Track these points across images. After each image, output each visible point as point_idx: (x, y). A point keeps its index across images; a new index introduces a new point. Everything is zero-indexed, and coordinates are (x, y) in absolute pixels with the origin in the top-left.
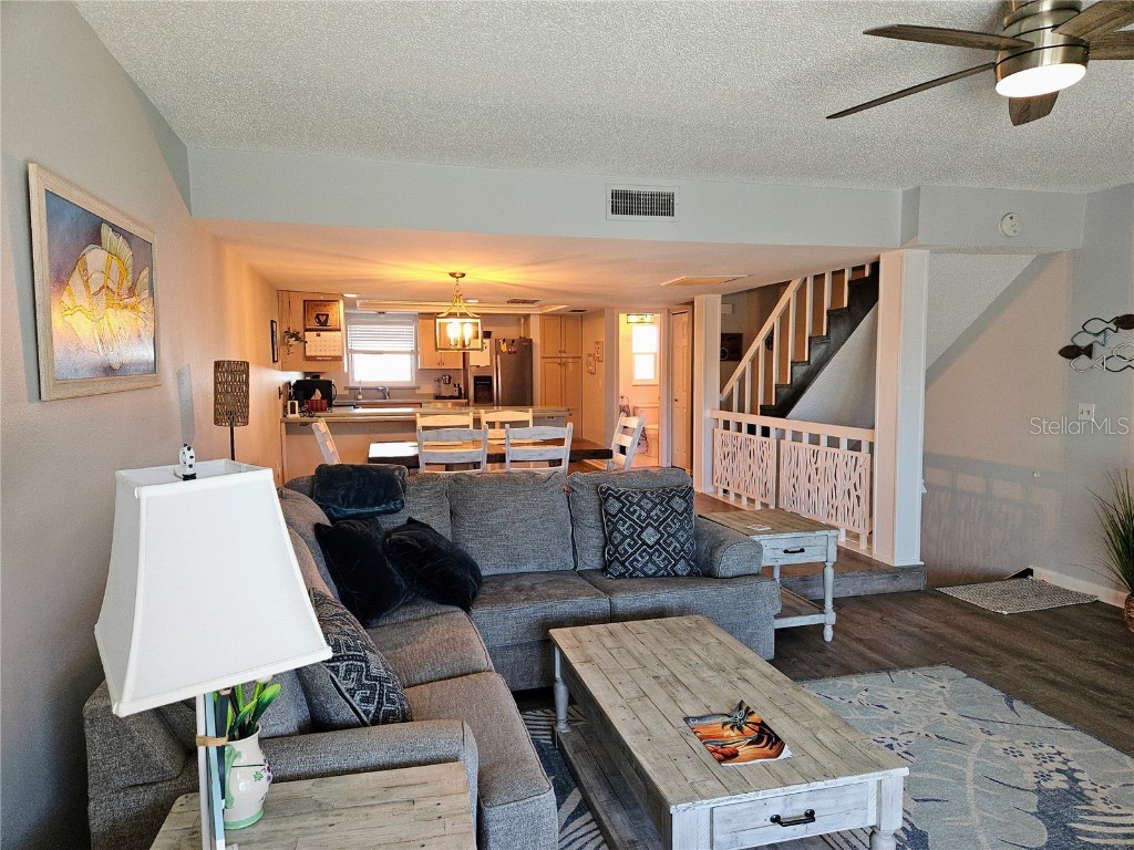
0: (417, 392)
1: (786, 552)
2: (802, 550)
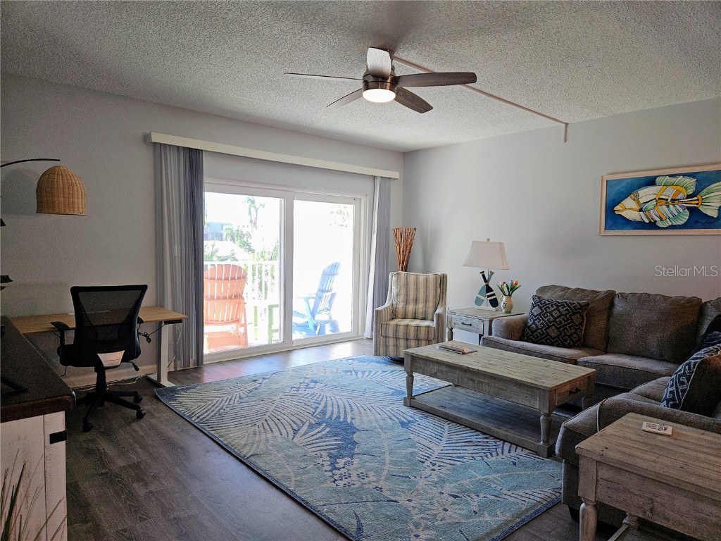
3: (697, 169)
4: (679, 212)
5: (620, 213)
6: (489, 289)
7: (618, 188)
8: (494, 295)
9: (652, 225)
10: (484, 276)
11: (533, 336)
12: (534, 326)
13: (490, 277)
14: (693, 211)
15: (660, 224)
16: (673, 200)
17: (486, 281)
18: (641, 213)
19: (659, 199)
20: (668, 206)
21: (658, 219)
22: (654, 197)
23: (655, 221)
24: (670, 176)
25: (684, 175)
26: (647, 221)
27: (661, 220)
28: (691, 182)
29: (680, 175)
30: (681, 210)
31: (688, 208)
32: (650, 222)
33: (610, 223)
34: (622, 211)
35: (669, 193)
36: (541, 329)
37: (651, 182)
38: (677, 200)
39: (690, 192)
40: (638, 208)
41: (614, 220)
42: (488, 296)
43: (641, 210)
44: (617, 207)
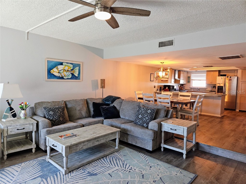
0: (207, 89)
1: (171, 129)
2: (176, 130)
3: (73, 62)
4: (69, 75)
5: (52, 73)
6: (11, 109)
7: (51, 64)
8: (14, 111)
9: (62, 78)
10: (8, 103)
11: (55, 123)
12: (54, 119)
13: (11, 102)
14: (72, 74)
15: (64, 78)
16: (68, 71)
17: (9, 105)
18: (59, 74)
19: (64, 70)
20: (66, 72)
21: (64, 76)
22: (63, 69)
23: (63, 77)
24: (67, 63)
25: (70, 63)
26: (61, 77)
27: (65, 76)
28: (71, 66)
29: (69, 63)
30: (70, 74)
31: (71, 73)
32: (62, 77)
33: (49, 76)
34: (53, 72)
35: (66, 68)
36: (58, 119)
37: (62, 64)
38: (69, 71)
39: (72, 69)
40: (58, 72)
41: (50, 75)
42: (11, 113)
43: (59, 73)
44: (51, 71)
